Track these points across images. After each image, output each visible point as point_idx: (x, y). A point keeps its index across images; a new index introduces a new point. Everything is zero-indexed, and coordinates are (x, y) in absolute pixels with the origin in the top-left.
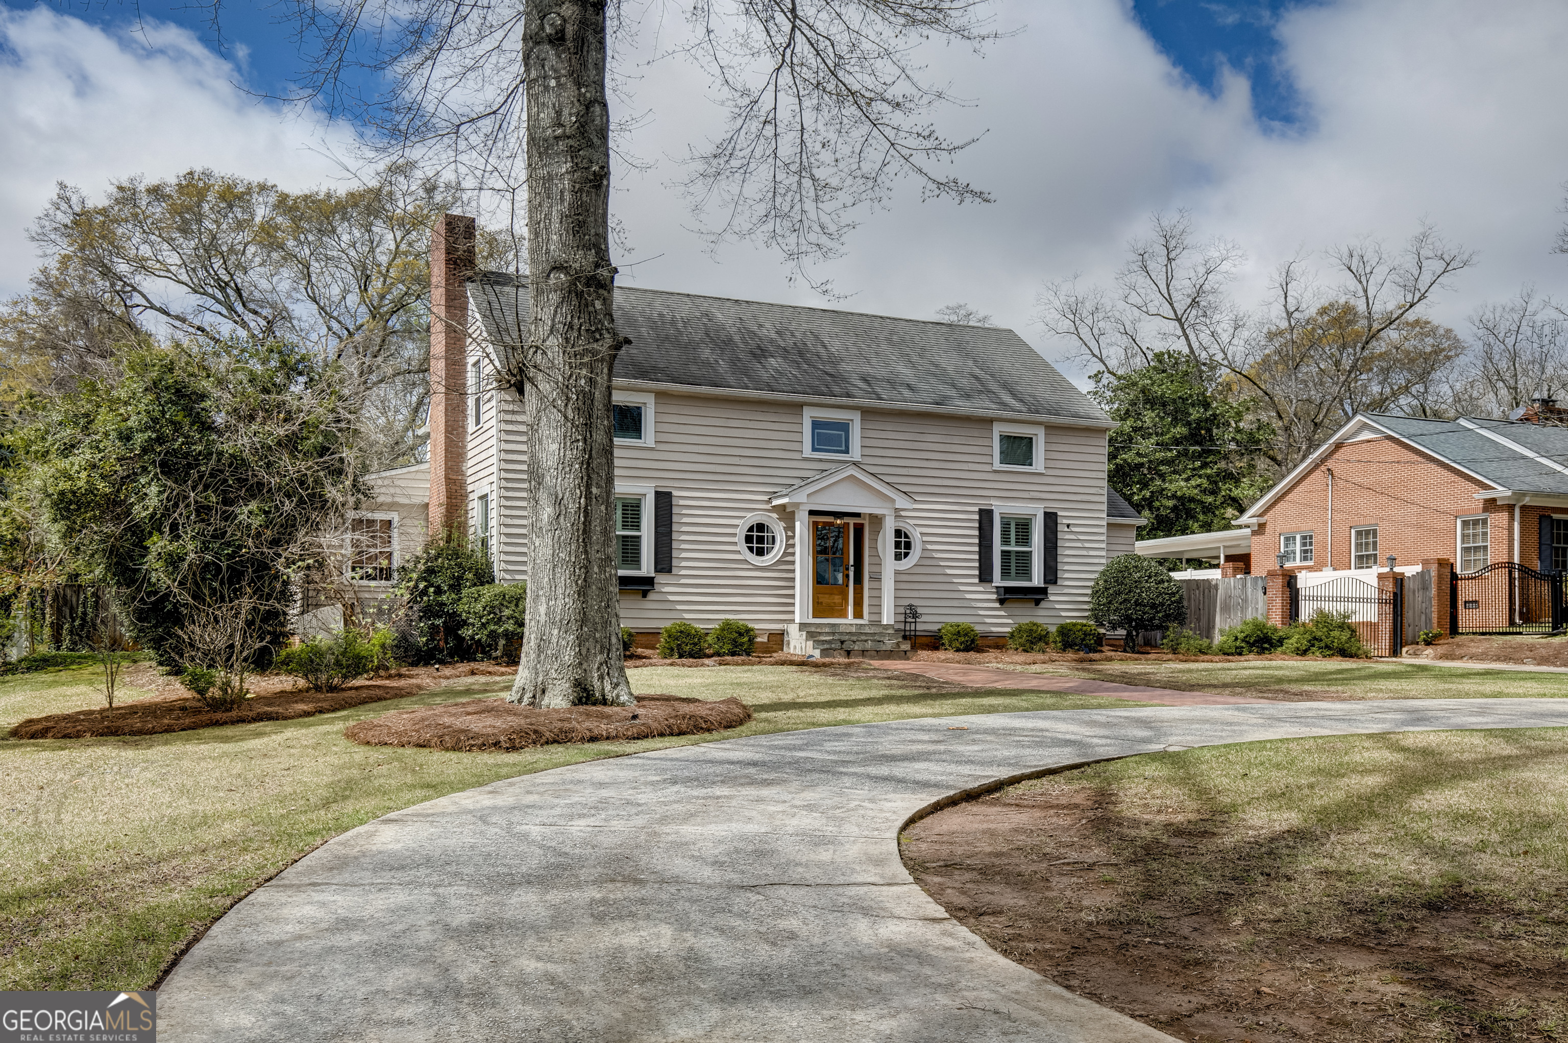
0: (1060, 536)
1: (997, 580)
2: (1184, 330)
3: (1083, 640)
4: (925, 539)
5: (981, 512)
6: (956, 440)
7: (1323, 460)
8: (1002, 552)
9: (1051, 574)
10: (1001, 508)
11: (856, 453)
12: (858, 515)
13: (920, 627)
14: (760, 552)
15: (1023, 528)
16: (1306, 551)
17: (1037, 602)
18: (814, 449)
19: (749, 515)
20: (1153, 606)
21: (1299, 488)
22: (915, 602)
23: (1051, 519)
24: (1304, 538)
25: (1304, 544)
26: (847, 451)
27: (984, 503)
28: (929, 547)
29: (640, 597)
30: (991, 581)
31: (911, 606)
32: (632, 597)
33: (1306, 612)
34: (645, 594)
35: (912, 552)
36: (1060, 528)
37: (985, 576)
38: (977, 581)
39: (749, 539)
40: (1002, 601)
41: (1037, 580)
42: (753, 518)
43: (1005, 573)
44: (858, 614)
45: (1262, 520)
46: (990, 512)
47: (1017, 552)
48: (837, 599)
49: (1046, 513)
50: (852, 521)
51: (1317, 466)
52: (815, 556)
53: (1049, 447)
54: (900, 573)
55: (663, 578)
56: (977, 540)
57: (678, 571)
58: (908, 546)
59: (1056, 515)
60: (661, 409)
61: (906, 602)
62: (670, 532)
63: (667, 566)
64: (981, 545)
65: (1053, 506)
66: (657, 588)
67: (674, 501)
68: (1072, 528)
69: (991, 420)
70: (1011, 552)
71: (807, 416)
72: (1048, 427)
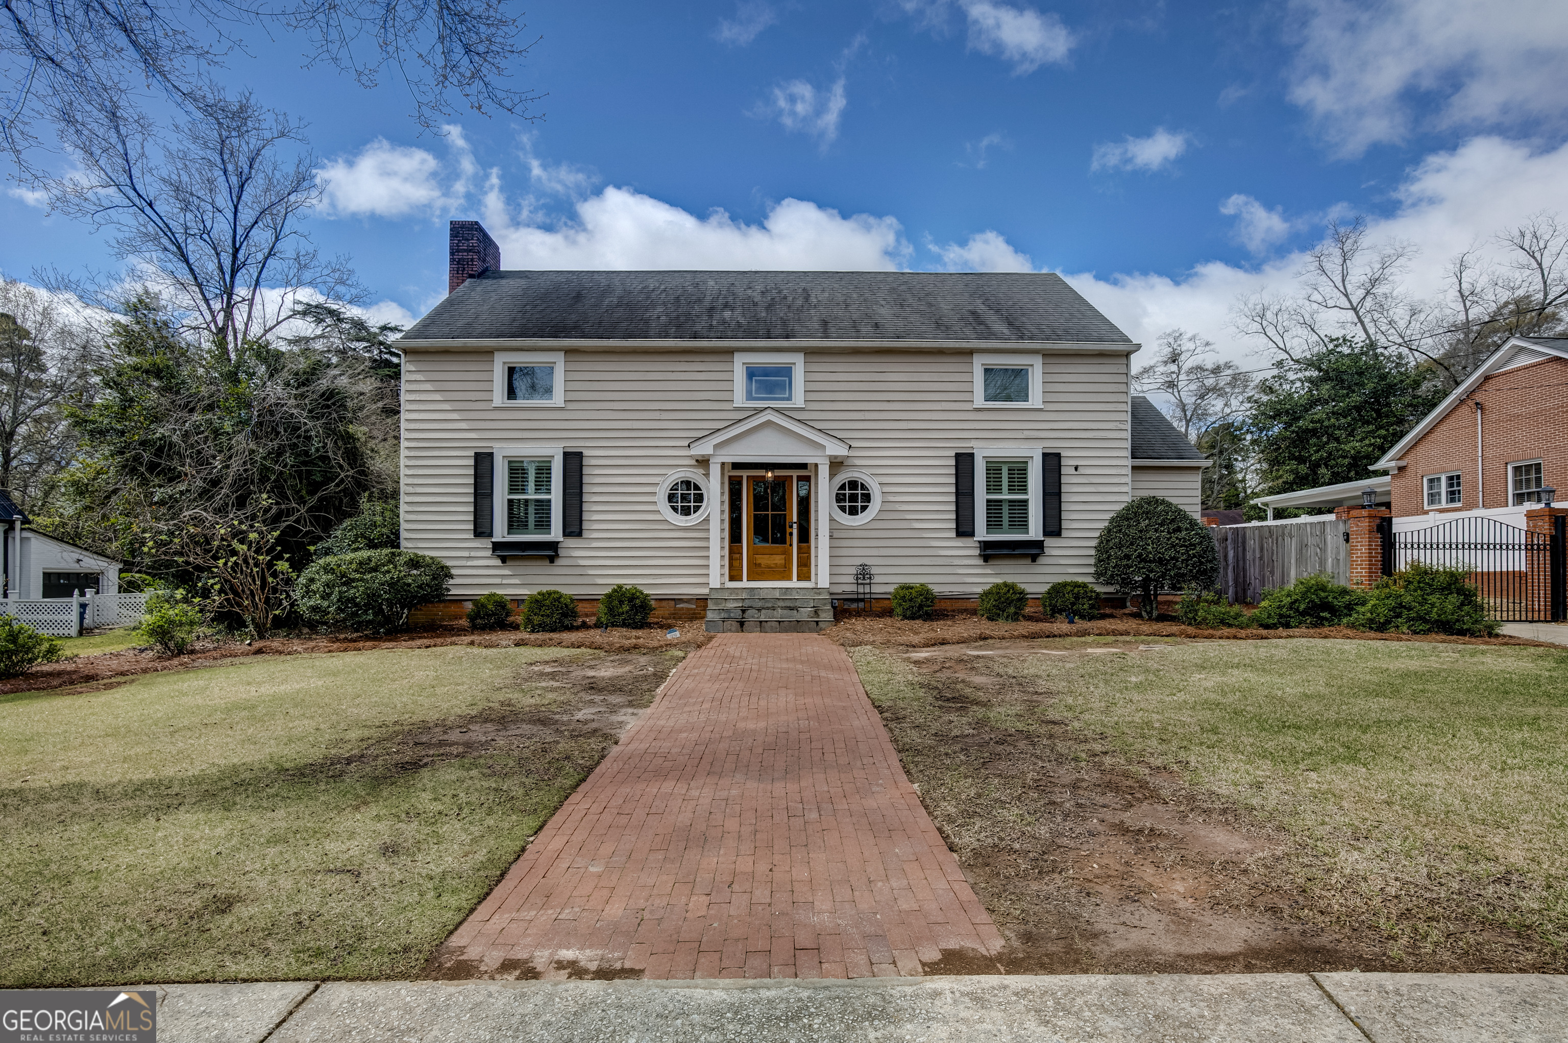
0: (1063, 479)
1: (982, 533)
2: (1359, 318)
3: (1073, 604)
4: (886, 489)
5: (958, 456)
6: (926, 377)
7: (1471, 393)
8: (988, 501)
9: (1053, 527)
10: (983, 453)
11: (798, 398)
12: (804, 466)
13: (876, 589)
14: (686, 511)
15: (1018, 473)
16: (1453, 493)
17: (1034, 558)
18: (750, 397)
19: (670, 472)
20: (1161, 561)
21: (1443, 427)
22: (868, 561)
23: (1052, 462)
24: (1451, 478)
25: (1451, 485)
26: (789, 399)
27: (963, 447)
28: (892, 499)
29: (547, 562)
30: (972, 534)
31: (863, 566)
32: (539, 563)
33: (1403, 561)
34: (552, 559)
35: (870, 505)
36: (1064, 471)
37: (964, 529)
38: (953, 534)
39: (671, 498)
40: (986, 558)
41: (1035, 531)
42: (677, 475)
43: (993, 523)
44: (804, 575)
45: (1402, 463)
46: (970, 456)
47: (1010, 501)
48: (779, 560)
49: (1045, 455)
50: (795, 474)
51: (1462, 402)
52: (752, 513)
53: (1050, 378)
54: (854, 529)
55: (571, 542)
56: (953, 489)
57: (585, 534)
58: (867, 498)
59: (1058, 456)
60: (572, 366)
61: (859, 561)
62: (581, 493)
63: (576, 529)
64: (958, 494)
65: (1053, 446)
66: (561, 552)
67: (585, 462)
68: (1081, 471)
69: (970, 353)
70: (1000, 501)
71: (740, 363)
72: (1048, 355)
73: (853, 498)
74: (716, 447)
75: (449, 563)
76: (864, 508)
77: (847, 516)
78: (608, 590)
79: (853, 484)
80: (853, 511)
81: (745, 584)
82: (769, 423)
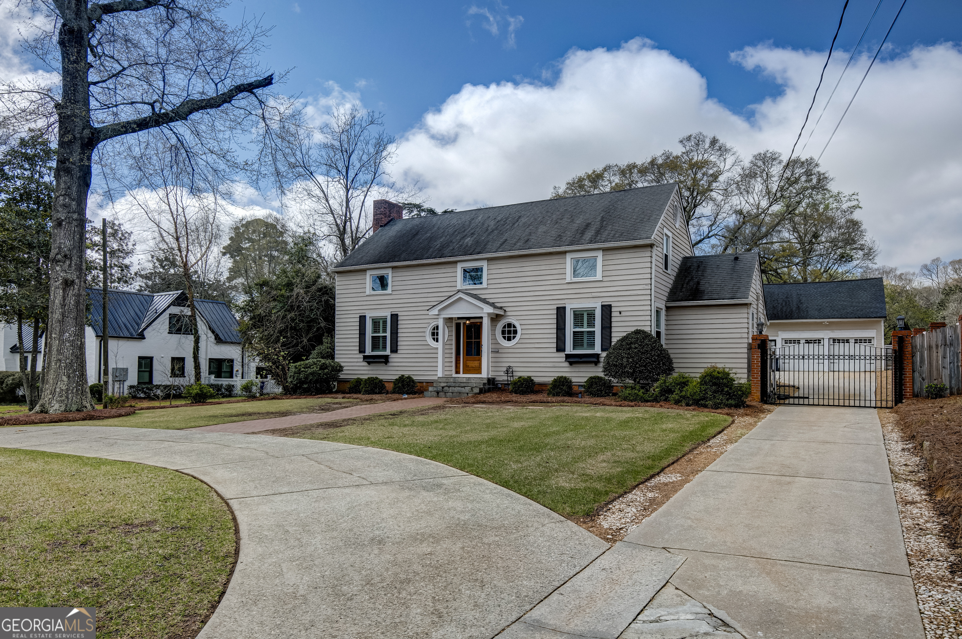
0: (613, 319)
1: (569, 350)
4: (524, 327)
5: (557, 309)
6: (543, 268)
8: (574, 332)
9: (607, 345)
10: (570, 306)
11: (485, 283)
14: (437, 340)
15: (592, 316)
17: (596, 364)
18: (464, 284)
19: (431, 322)
22: (511, 365)
23: (606, 310)
26: (481, 283)
27: (560, 304)
28: (526, 332)
29: (384, 365)
30: (564, 350)
31: (509, 367)
32: (381, 364)
34: (386, 364)
35: (517, 335)
36: (613, 314)
37: (560, 348)
38: (555, 350)
39: (432, 334)
40: (571, 364)
41: (597, 348)
42: (434, 323)
43: (576, 344)
46: (564, 308)
47: (588, 332)
48: (477, 364)
49: (602, 306)
50: (481, 321)
52: (465, 340)
53: (606, 263)
54: (508, 348)
55: (393, 355)
56: (555, 326)
57: (399, 352)
58: (515, 332)
59: (610, 306)
60: (395, 274)
61: (508, 365)
62: (397, 333)
63: (395, 349)
64: (557, 329)
65: (607, 301)
66: (390, 360)
67: (400, 318)
68: (623, 314)
69: (565, 252)
70: (583, 332)
71: (460, 267)
72: (604, 250)
73: (509, 332)
74: (440, 310)
75: (342, 364)
76: (514, 337)
77: (506, 341)
78: (397, 377)
79: (509, 325)
80: (509, 339)
81: (461, 375)
82: (460, 299)
